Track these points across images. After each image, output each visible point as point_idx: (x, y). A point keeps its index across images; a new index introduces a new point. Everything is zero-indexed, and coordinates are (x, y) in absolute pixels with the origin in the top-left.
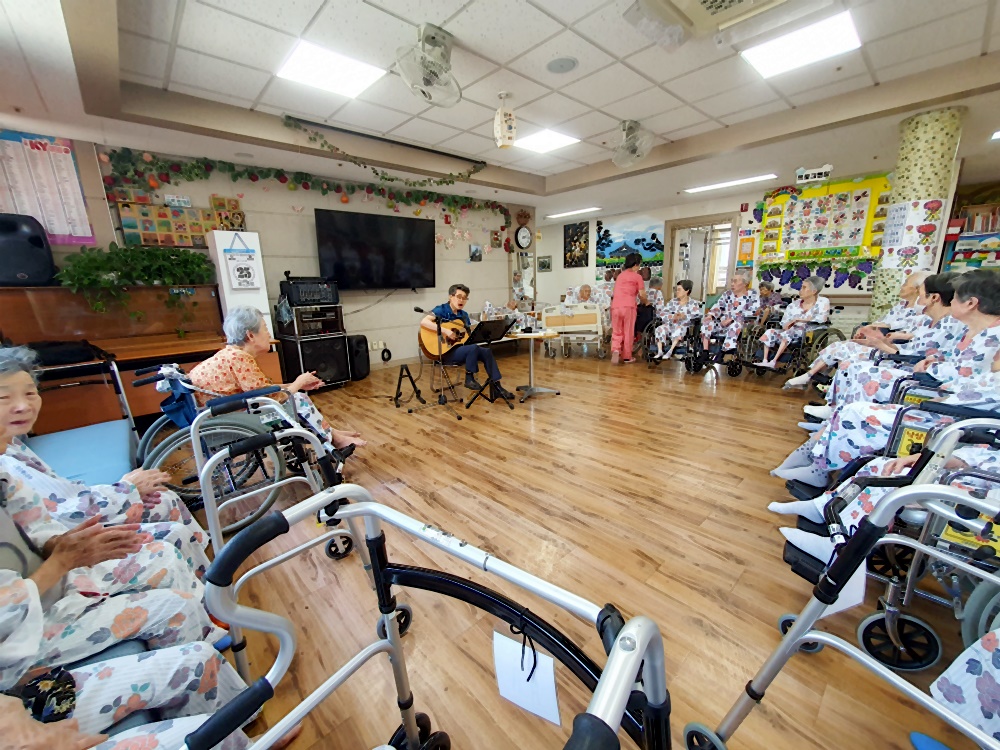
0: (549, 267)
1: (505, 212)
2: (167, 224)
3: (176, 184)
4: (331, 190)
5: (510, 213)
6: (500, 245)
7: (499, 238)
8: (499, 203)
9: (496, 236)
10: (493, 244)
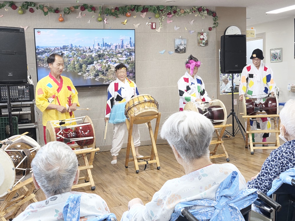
0: (280, 58)
1: (212, 13)
4: (51, 12)
5: (217, 15)
6: (206, 44)
7: (204, 38)
8: (206, 7)
9: (202, 37)
10: (199, 43)
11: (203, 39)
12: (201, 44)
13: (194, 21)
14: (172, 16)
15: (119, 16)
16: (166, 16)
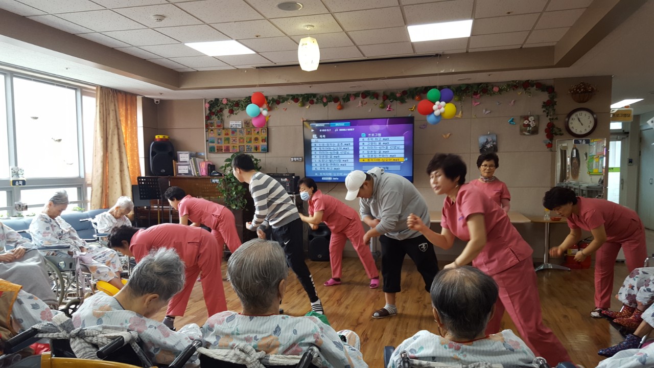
1: (547, 88)
2: (228, 139)
3: (236, 114)
4: (330, 101)
5: (555, 90)
6: (535, 131)
7: (531, 123)
8: (536, 80)
9: (526, 122)
10: (521, 131)
11: (529, 125)
12: (524, 132)
13: (514, 102)
14: (481, 96)
15: (406, 100)
16: (472, 97)
